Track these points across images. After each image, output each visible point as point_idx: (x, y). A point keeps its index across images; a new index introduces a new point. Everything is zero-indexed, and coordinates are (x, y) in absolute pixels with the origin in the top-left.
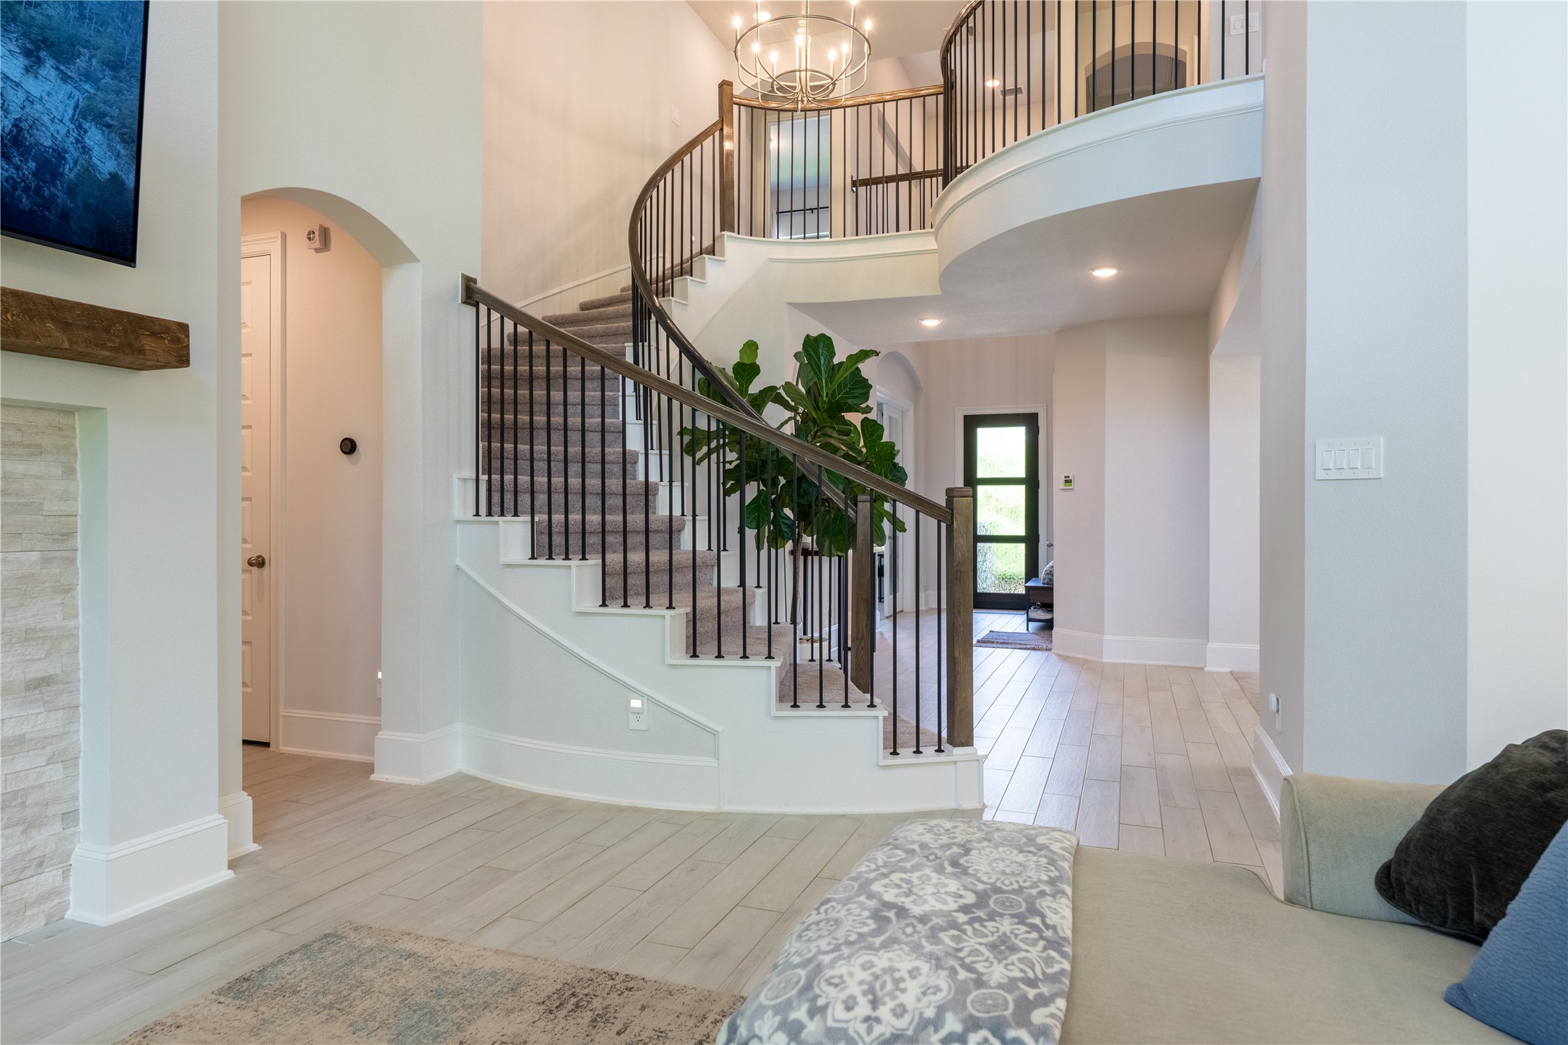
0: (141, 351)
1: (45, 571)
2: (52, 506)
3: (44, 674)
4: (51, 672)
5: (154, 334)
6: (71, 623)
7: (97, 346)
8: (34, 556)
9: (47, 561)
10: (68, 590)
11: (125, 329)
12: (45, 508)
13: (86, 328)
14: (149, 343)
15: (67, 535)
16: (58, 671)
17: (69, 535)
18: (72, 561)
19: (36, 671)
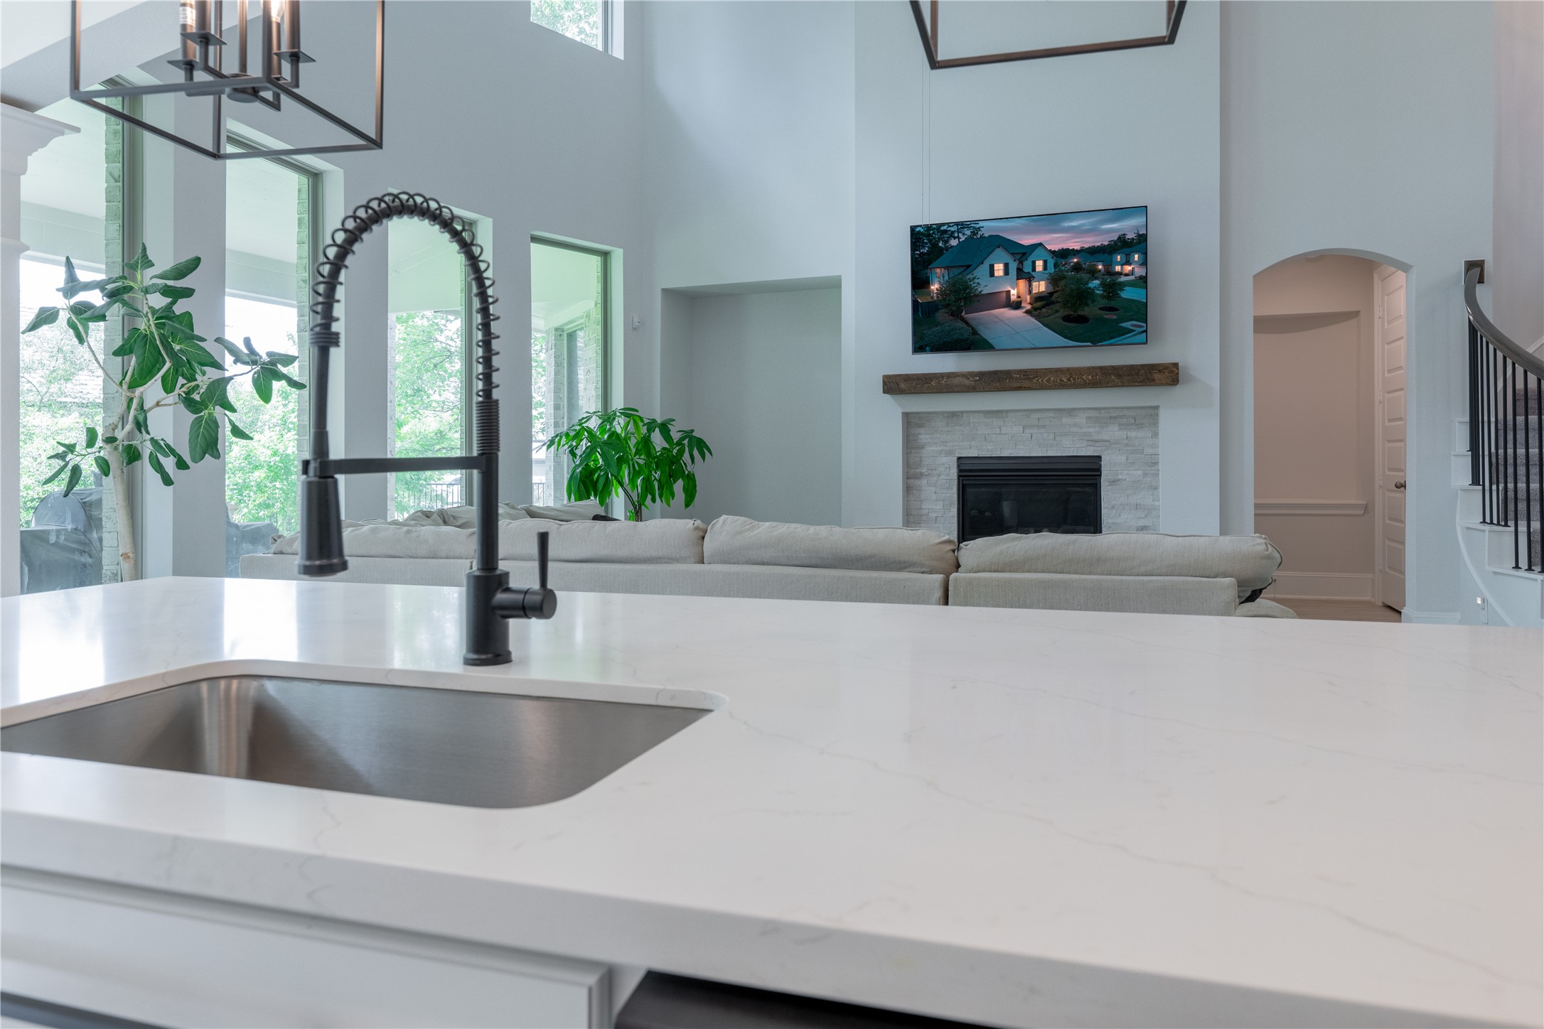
0: (1153, 380)
1: (1145, 479)
2: (1148, 451)
3: (1144, 525)
4: (1147, 524)
5: (1160, 371)
6: (1157, 503)
7: (1133, 382)
8: (1140, 472)
9: (1145, 475)
10: (1156, 488)
11: (1146, 372)
12: (1145, 451)
13: (1128, 375)
14: (1157, 376)
15: (1155, 463)
16: (1151, 524)
17: (1156, 463)
18: (1157, 475)
19: (1142, 523)
